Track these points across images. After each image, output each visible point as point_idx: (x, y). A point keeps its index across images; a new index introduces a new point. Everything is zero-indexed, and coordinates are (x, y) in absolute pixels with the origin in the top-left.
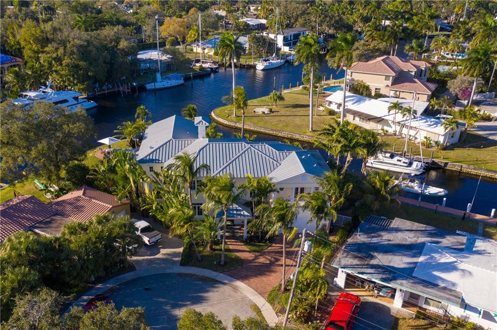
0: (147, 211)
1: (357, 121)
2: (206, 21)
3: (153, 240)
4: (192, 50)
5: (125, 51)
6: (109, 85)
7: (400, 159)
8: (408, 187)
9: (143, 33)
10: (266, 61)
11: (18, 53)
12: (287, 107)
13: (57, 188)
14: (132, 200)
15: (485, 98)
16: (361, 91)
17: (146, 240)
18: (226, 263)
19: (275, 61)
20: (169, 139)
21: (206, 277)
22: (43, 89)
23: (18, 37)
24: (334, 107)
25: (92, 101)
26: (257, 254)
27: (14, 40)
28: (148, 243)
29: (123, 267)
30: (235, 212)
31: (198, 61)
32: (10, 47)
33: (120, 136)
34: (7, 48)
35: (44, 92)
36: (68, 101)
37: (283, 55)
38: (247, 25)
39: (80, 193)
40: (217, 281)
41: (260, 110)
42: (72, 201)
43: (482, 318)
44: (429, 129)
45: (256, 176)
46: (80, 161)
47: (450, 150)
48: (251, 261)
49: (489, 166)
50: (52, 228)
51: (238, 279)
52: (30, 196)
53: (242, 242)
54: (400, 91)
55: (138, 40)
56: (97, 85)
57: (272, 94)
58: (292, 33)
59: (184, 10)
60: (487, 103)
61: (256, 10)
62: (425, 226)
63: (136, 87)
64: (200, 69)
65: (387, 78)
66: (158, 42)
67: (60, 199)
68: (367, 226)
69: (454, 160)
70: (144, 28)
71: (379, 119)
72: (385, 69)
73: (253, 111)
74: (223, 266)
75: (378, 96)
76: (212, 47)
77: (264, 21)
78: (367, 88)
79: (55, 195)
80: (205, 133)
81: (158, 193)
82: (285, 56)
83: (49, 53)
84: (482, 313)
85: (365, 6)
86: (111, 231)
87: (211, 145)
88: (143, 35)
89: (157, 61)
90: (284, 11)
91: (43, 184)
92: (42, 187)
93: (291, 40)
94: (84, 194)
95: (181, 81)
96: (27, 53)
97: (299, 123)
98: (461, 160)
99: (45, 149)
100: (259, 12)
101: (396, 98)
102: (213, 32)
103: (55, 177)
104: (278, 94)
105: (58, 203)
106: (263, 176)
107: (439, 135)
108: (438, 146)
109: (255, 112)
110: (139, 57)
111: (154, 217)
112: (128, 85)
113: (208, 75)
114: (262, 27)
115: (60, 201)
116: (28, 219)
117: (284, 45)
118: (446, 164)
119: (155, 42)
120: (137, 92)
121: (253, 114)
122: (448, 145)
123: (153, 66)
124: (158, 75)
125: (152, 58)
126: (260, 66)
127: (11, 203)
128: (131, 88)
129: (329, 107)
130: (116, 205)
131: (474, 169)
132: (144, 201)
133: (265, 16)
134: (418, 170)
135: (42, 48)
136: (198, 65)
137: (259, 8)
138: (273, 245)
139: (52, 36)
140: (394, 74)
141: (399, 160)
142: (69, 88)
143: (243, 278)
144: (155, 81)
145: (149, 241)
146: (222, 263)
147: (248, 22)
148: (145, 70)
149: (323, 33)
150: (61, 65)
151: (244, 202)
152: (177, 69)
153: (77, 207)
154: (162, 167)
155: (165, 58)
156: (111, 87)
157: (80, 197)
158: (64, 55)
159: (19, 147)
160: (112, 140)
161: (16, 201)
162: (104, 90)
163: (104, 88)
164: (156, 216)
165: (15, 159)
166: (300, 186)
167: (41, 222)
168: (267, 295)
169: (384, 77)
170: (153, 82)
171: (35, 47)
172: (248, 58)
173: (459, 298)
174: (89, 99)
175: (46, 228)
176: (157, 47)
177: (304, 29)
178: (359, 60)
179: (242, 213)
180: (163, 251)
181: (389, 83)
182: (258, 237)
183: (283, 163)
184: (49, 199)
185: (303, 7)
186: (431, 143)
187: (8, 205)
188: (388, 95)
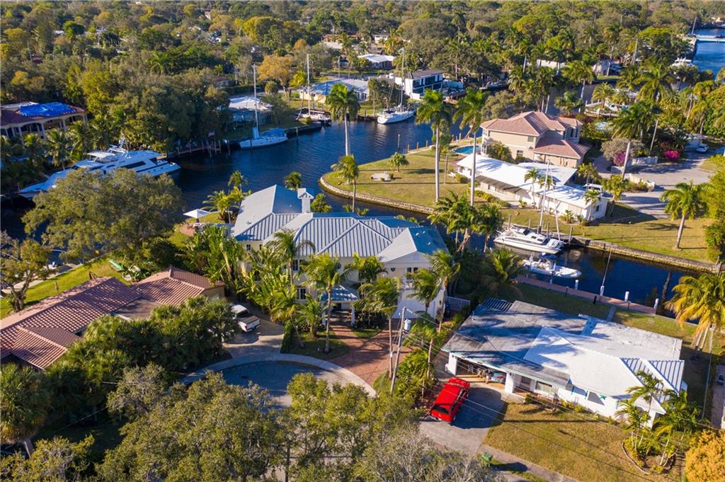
0: (243, 294)
1: (493, 191)
2: (317, 59)
3: (251, 326)
4: (298, 96)
5: (214, 100)
6: (194, 143)
7: (535, 235)
8: (539, 267)
9: (235, 72)
10: (389, 112)
11: (78, 101)
12: (412, 173)
13: (138, 269)
14: (227, 282)
15: (646, 163)
16: (499, 154)
17: (243, 325)
18: (331, 350)
19: (400, 112)
20: (269, 214)
21: (309, 365)
22: (113, 148)
23: (80, 82)
24: (466, 174)
25: (174, 164)
26: (365, 340)
27: (73, 84)
28: (245, 329)
29: (218, 354)
30: (341, 294)
31: (305, 111)
32: (69, 93)
33: (210, 207)
34: (65, 95)
35: (115, 152)
36: (144, 164)
37: (411, 104)
38: (369, 63)
39: (167, 274)
40: (321, 368)
41: (378, 176)
42: (159, 283)
43: (589, 399)
44: (571, 201)
45: (365, 255)
46: (165, 238)
47: (594, 225)
48: (360, 348)
49: (634, 245)
50: (137, 312)
51: (343, 367)
52: (110, 277)
53: (350, 327)
54: (546, 155)
55: (229, 83)
56: (179, 143)
57: (393, 156)
58: (424, 77)
59: (288, 41)
60: (647, 169)
61: (382, 42)
62: (545, 309)
63: (228, 146)
64: (307, 123)
65: (530, 138)
66: (255, 85)
67: (144, 281)
68: (484, 309)
69: (597, 238)
70: (237, 66)
71: (518, 189)
72: (528, 128)
73: (370, 177)
74: (327, 353)
75: (521, 159)
76: (323, 94)
77: (390, 58)
78: (506, 151)
79: (136, 278)
80: (309, 207)
81: (257, 273)
82: (413, 106)
83: (119, 103)
84: (588, 395)
85: (518, 42)
86: (206, 314)
87: (316, 220)
88: (236, 76)
89: (254, 111)
90: (415, 47)
91: (120, 264)
92: (120, 268)
93: (422, 85)
94: (172, 276)
95: (284, 138)
96: (91, 103)
97: (424, 192)
98: (605, 237)
99: (127, 224)
100: (385, 46)
101: (542, 162)
102: (326, 71)
103: (138, 256)
104: (401, 156)
105: (142, 286)
106: (372, 254)
107: (582, 208)
108: (581, 221)
109: (372, 178)
110: (231, 105)
111: (251, 301)
112: (217, 143)
113: (318, 129)
114: (387, 66)
115: (144, 284)
116: (110, 303)
117: (414, 91)
118: (588, 242)
119: (250, 85)
120: (229, 152)
121: (370, 181)
122: (592, 219)
123: (249, 118)
124: (255, 131)
125: (247, 108)
126: (383, 119)
127: (89, 286)
128: (222, 147)
129: (461, 173)
130: (209, 287)
131: (618, 248)
132: (240, 283)
133: (393, 52)
134: (553, 249)
135: (110, 97)
136: (305, 116)
137: (386, 39)
138: (384, 331)
139: (123, 82)
140: (538, 135)
141: (534, 237)
142: (144, 146)
143: (348, 365)
144: (251, 137)
145: (246, 327)
146: (327, 349)
147: (370, 60)
148: (238, 122)
149: (463, 77)
150: (135, 117)
151: (351, 284)
152: (279, 122)
153: (164, 289)
154: (260, 246)
155: (263, 108)
156: (196, 145)
157: (168, 279)
158: (139, 106)
159: (95, 221)
160: (200, 212)
161: (93, 284)
162: (188, 149)
163: (187, 146)
164: (254, 300)
165: (91, 236)
166: (413, 267)
167: (124, 307)
168: (373, 383)
169: (527, 137)
170: (249, 138)
171: (101, 96)
172: (367, 109)
173: (567, 380)
174: (169, 160)
175: (132, 313)
176: (253, 91)
177: (440, 71)
178: (499, 117)
179: (349, 295)
180: (262, 338)
181: (533, 144)
182: (367, 323)
183: (395, 241)
184: (129, 282)
185: (439, 42)
186: (572, 218)
187: (85, 288)
188: (532, 159)
